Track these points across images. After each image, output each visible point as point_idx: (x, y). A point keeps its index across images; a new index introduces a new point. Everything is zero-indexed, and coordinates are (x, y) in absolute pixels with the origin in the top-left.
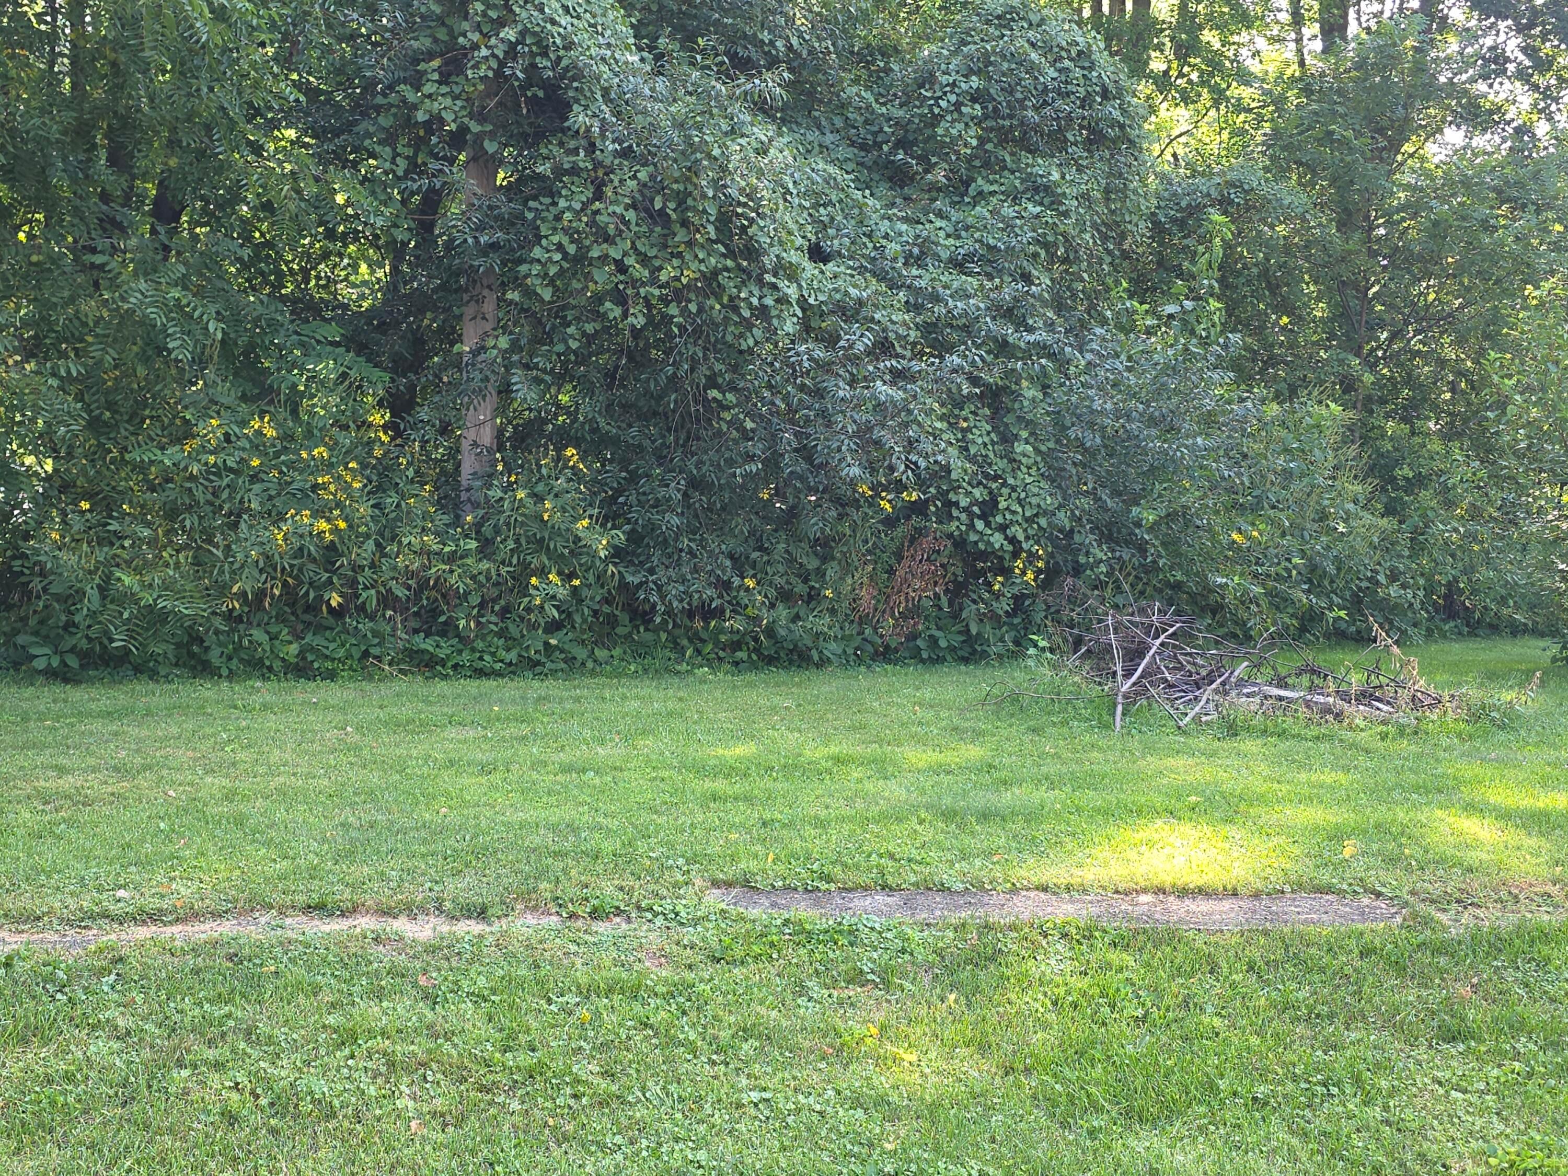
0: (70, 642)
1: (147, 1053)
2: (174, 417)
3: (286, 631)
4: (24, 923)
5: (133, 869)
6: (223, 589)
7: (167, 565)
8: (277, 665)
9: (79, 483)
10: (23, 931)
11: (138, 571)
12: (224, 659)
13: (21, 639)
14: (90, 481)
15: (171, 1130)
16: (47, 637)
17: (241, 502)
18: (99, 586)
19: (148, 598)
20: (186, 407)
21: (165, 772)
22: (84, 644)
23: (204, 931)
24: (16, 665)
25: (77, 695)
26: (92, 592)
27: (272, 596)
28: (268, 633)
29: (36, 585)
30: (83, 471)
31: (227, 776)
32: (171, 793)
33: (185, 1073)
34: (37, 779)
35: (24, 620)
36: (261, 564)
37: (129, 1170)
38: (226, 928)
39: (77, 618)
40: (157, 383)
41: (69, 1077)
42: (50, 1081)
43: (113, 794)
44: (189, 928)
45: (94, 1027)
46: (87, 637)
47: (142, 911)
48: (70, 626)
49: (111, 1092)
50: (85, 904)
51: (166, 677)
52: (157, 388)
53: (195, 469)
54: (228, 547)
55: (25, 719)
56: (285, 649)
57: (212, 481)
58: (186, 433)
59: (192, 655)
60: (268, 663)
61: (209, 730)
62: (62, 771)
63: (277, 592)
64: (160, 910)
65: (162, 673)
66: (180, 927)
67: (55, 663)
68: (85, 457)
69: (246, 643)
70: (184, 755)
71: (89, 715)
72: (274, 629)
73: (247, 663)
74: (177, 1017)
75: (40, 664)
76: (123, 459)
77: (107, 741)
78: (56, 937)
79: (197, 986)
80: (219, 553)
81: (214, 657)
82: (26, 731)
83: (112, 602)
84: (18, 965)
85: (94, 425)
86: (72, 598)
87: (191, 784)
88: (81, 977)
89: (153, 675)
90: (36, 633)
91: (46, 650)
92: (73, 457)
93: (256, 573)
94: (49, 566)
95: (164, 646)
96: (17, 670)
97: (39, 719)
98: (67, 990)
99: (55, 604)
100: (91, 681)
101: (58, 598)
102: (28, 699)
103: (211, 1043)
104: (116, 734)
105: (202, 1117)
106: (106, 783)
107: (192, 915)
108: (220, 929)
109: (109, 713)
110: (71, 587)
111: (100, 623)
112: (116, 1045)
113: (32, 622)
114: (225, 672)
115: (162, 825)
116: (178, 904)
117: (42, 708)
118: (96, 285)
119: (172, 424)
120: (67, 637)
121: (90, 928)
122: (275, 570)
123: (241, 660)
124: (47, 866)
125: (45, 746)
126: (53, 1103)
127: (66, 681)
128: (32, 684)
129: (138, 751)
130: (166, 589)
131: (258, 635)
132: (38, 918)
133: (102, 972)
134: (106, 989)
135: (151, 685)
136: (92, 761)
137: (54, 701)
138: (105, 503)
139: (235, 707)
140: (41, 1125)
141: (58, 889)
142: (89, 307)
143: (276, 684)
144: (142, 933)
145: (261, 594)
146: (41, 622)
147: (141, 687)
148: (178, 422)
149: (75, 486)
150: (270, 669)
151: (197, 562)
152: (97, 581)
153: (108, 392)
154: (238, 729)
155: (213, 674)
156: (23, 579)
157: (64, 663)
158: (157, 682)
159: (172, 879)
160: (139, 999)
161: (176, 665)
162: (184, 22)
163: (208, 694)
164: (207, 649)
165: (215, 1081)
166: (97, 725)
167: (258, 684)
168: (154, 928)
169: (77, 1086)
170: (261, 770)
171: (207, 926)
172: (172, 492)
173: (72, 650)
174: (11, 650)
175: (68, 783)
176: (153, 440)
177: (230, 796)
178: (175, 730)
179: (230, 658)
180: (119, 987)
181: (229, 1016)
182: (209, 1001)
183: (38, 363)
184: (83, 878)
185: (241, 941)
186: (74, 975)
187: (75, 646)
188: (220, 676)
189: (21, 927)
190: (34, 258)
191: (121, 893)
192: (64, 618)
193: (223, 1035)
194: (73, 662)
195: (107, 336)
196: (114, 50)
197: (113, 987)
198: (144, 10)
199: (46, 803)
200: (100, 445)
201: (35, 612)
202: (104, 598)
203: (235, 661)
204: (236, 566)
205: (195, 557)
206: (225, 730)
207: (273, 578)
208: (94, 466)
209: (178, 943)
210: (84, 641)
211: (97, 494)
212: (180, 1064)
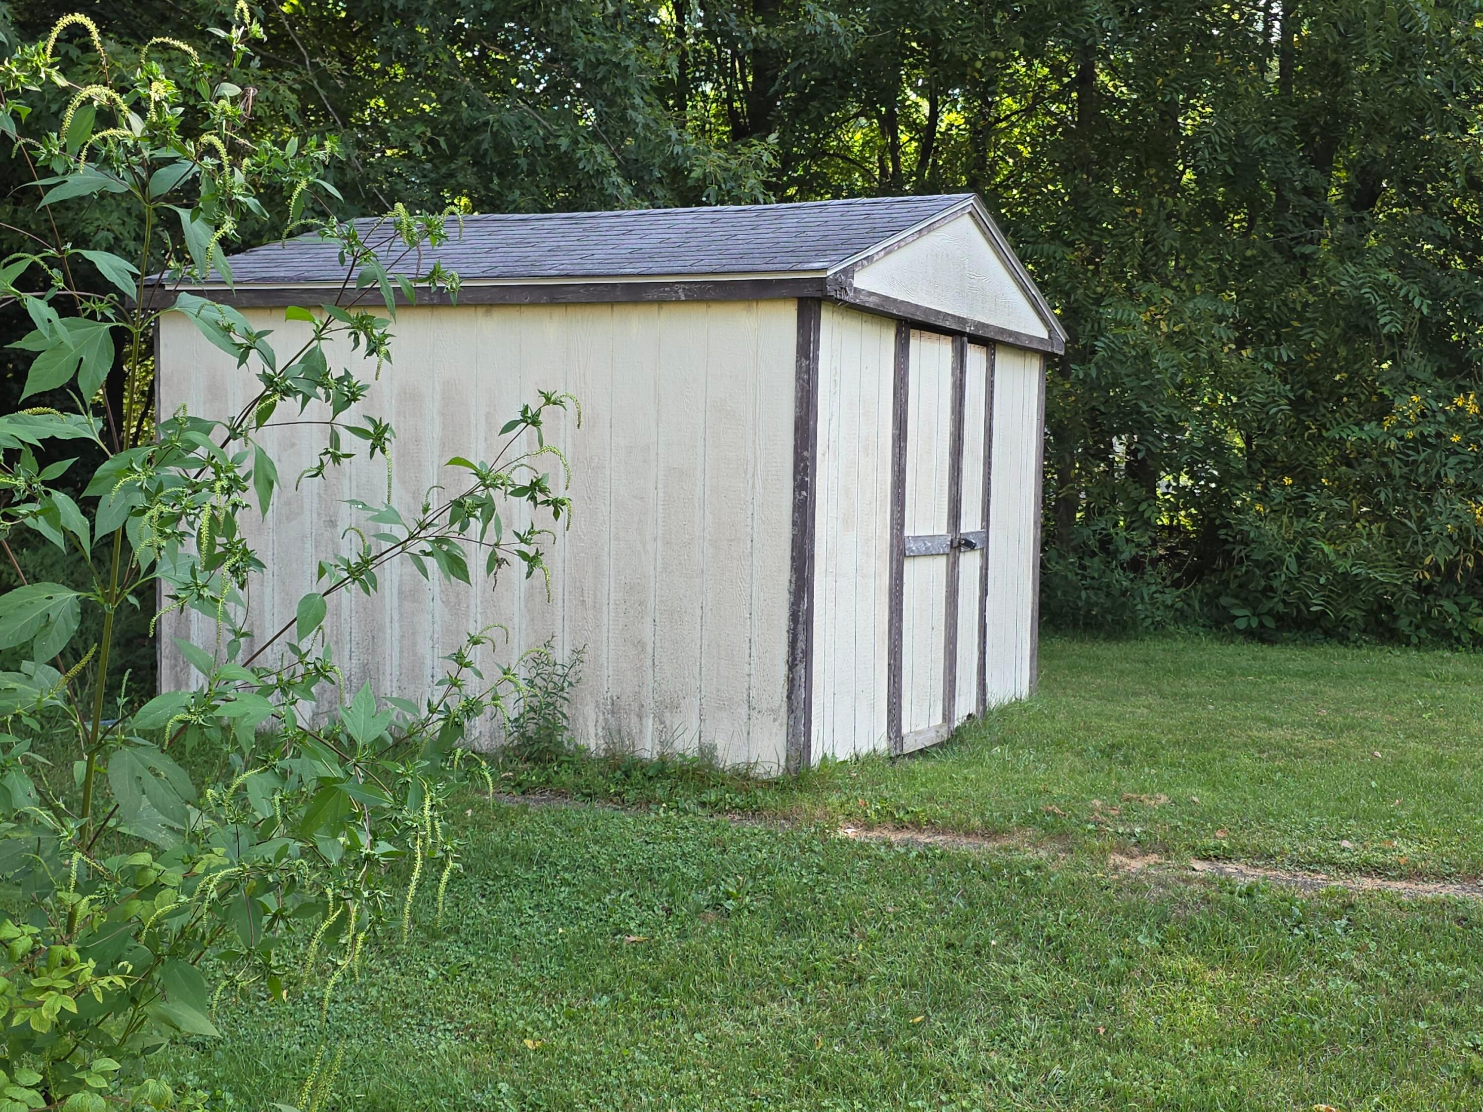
0: (1267, 605)
1: (1383, 999)
2: (1371, 394)
3: (1476, 603)
4: (1259, 859)
5: (1352, 822)
6: (1414, 561)
7: (1361, 536)
8: (1465, 637)
9: (1279, 458)
10: (1257, 867)
11: (1331, 541)
12: (1413, 628)
13: (1224, 601)
14: (1289, 456)
15: (1415, 1078)
16: (1246, 599)
17: (1438, 474)
18: (1296, 555)
19: (1343, 566)
20: (1382, 384)
21: (1367, 733)
22: (1281, 608)
23: (1431, 890)
24: (1218, 624)
25: (1274, 654)
26: (1291, 562)
27: (1466, 569)
28: (1457, 604)
29: (1238, 551)
30: (1284, 447)
31: (1430, 742)
32: (1378, 754)
33: (1422, 1025)
34: (1251, 729)
35: (1226, 583)
36: (1455, 537)
37: (1378, 1107)
38: (1450, 891)
39: (1276, 584)
40: (1356, 363)
41: (1313, 1007)
42: (1295, 1008)
43: (1321, 749)
44: (1413, 886)
45: (1331, 966)
46: (1284, 601)
47: (1367, 863)
48: (1269, 589)
49: (1353, 1029)
50: (1313, 849)
51: (1355, 642)
52: (1357, 366)
53: (1393, 444)
54: (1421, 519)
55: (1231, 673)
56: (1474, 622)
57: (1409, 456)
58: (1384, 408)
59: (1380, 623)
60: (1456, 634)
61: (1405, 697)
62: (1271, 724)
63: (1470, 565)
64: (1384, 864)
65: (1352, 638)
66: (1405, 884)
67: (1254, 623)
68: (1286, 434)
69: (1435, 612)
70: (1380, 718)
71: (1288, 673)
72: (1463, 600)
73: (1434, 633)
74: (1412, 970)
75: (1241, 624)
76: (1320, 435)
77: (1307, 699)
78: (1287, 876)
79: (1428, 944)
80: (1413, 526)
81: (1403, 624)
82: (1232, 683)
83: (1308, 569)
84: (1260, 897)
85: (1298, 404)
86: (1272, 565)
87: (1394, 746)
88: (1314, 916)
89: (1344, 640)
90: (1236, 596)
91: (1246, 612)
92: (1275, 434)
93: (1450, 546)
94: (1252, 535)
95: (1358, 612)
96: (1218, 628)
97: (1243, 675)
98: (1302, 926)
99: (1256, 570)
100: (1286, 642)
101: (1257, 563)
102: (1230, 655)
103: (1446, 1000)
104: (1315, 693)
105: (1444, 1071)
106: (1313, 738)
107: (1414, 874)
108: (1444, 891)
109: (1306, 673)
110: (1270, 555)
111: (1298, 589)
112: (1355, 986)
113: (1233, 585)
114: (1415, 640)
115: (1374, 784)
116: (1402, 861)
117: (1244, 664)
118: (1304, 273)
119: (1368, 400)
120: (1264, 600)
121: (1319, 873)
122: (1468, 543)
123: (1429, 630)
124: (1274, 809)
125: (1251, 700)
126: (1300, 1029)
127: (1263, 641)
128: (1232, 642)
129: (1337, 710)
130: (1360, 559)
131: (1448, 605)
132: (1271, 857)
133: (1333, 915)
134: (1339, 931)
135: (1342, 650)
136: (1298, 717)
137: (1253, 659)
138: (1301, 476)
139: (1428, 676)
140: (1291, 1047)
141: (1286, 831)
142: (1297, 294)
143: (1465, 655)
144: (1369, 884)
145: (1452, 566)
146: (1240, 586)
147: (1333, 650)
148: (1374, 398)
149: (1275, 460)
150: (1458, 640)
151: (1389, 534)
152: (1296, 550)
153: (1309, 373)
154: (1433, 697)
155: (1400, 642)
156: (1228, 547)
157: (1261, 625)
158: (1346, 646)
159: (1392, 836)
160: (1373, 945)
161: (1365, 631)
162: (1406, 14)
163: (1399, 661)
164: (1397, 617)
165: (1454, 1037)
166: (1296, 684)
167: (1447, 654)
168: (1379, 881)
169: (1321, 1017)
170: (1464, 740)
171: (1431, 887)
172: (1369, 466)
173: (1270, 613)
174: (1214, 610)
175: (1277, 734)
176: (1349, 416)
177: (1437, 762)
178: (1370, 694)
179: (1418, 627)
180: (1351, 932)
181: (1462, 977)
182: (1442, 960)
183: (1254, 349)
184: (1307, 825)
185: (1470, 906)
186: (1308, 915)
187: (1272, 609)
188: (1408, 645)
189: (1256, 862)
190: (1249, 253)
191: (1345, 844)
192: (1263, 583)
193: (1458, 995)
194: (1270, 623)
195: (1316, 319)
196: (1335, 51)
197: (1346, 931)
198: (1367, 9)
199: (1261, 752)
200: (1300, 422)
201: (1236, 576)
202: (1300, 565)
203: (1423, 630)
204: (1429, 539)
205: (1387, 528)
206: (1420, 697)
207: (1466, 551)
208: (1293, 442)
209: (1405, 899)
210: (1281, 605)
211: (1295, 468)
212: (1418, 1016)
